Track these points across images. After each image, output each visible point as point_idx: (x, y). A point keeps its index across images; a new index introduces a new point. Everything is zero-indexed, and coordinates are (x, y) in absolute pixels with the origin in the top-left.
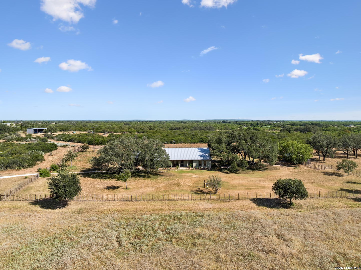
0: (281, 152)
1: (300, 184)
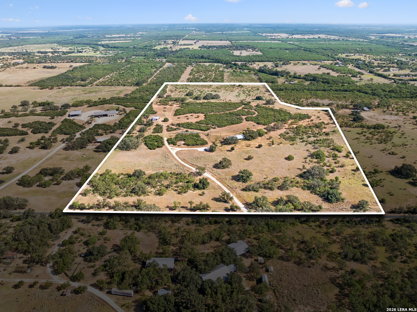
0: (259, 132)
1: (261, 144)
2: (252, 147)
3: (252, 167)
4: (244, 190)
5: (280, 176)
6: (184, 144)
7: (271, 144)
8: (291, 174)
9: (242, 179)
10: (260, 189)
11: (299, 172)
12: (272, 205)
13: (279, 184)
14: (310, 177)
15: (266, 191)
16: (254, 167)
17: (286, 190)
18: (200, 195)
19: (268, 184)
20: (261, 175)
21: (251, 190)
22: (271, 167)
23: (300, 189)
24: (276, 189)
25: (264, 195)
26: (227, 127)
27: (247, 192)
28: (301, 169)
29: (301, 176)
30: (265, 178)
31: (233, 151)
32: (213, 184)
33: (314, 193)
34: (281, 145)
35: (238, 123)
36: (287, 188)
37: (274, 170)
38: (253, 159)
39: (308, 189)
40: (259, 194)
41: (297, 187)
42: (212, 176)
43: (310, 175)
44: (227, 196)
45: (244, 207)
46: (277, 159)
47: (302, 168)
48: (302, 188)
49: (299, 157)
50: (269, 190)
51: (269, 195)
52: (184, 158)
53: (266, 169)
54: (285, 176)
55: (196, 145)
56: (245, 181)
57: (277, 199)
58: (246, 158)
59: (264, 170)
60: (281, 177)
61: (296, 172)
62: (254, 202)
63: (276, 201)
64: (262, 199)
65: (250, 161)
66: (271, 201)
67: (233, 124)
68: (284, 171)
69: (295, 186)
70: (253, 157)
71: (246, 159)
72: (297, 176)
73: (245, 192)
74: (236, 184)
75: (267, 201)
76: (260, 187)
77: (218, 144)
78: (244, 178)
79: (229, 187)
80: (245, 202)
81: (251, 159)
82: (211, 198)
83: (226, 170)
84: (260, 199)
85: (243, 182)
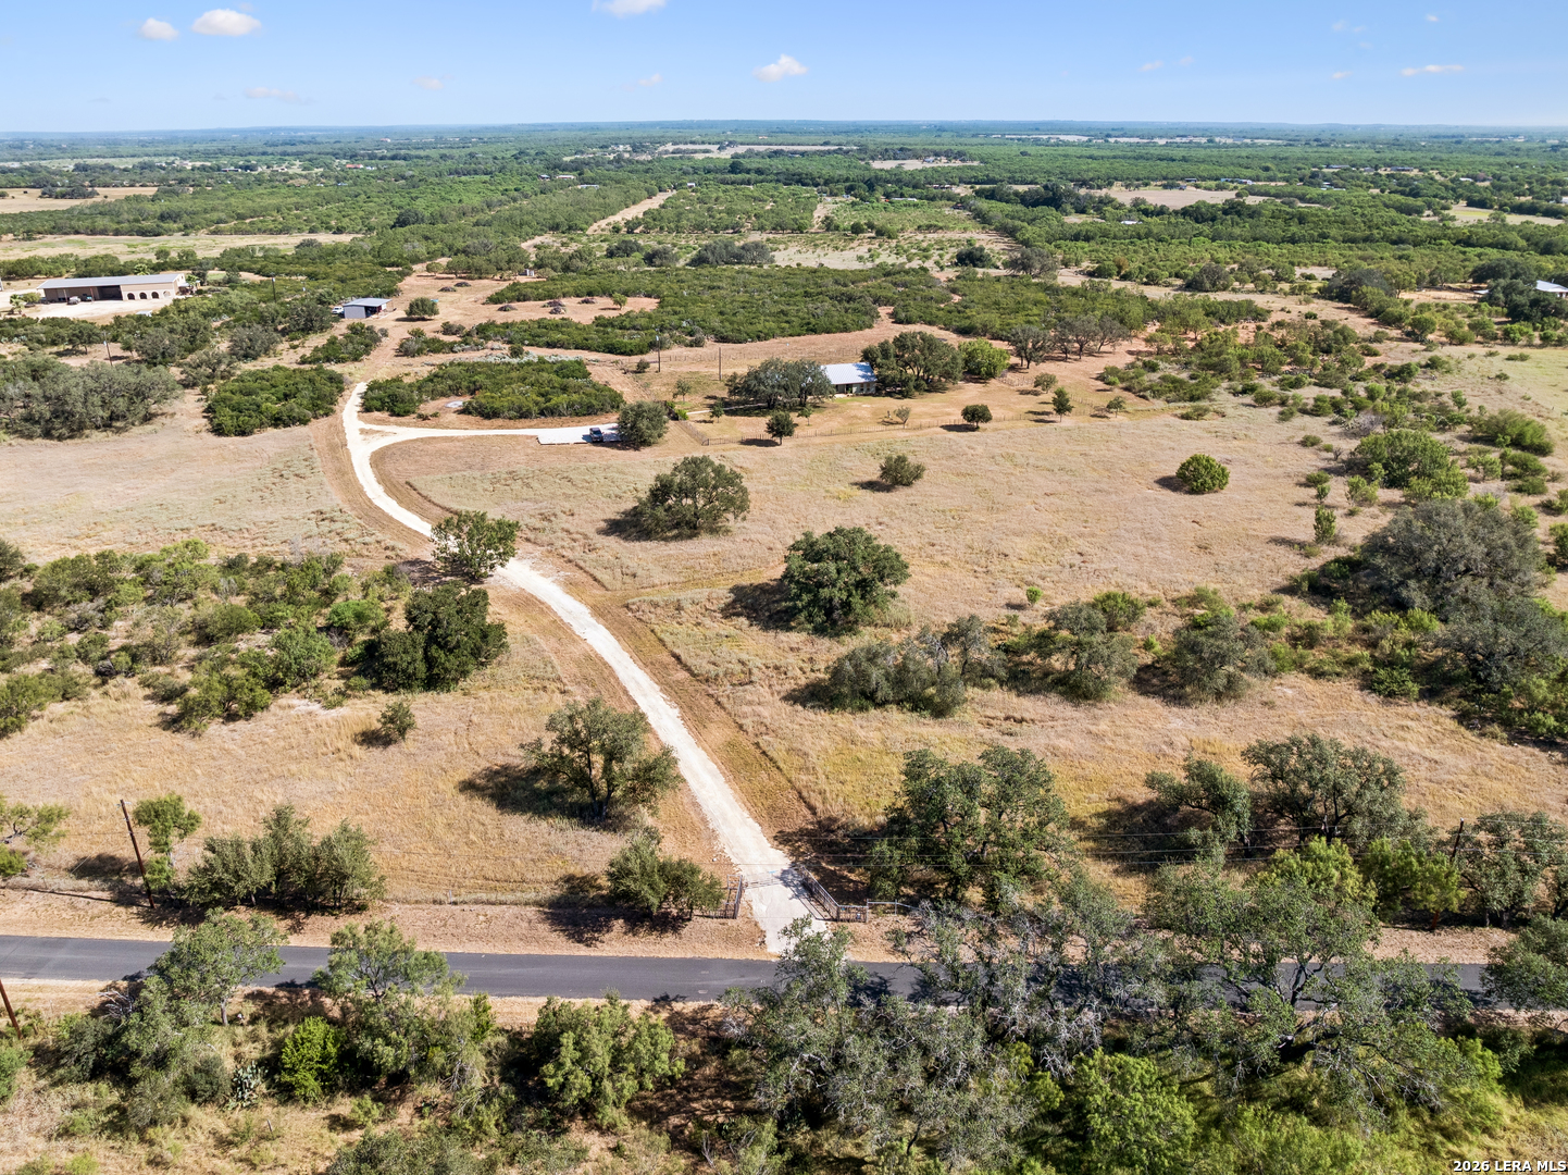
0: (967, 362)
1: (985, 409)
2: (920, 427)
3: (907, 529)
4: (818, 696)
5: (1145, 587)
6: (465, 411)
7: (1047, 414)
8: (1234, 576)
9: (814, 602)
10: (972, 692)
11: (1295, 566)
12: (1098, 856)
13: (1148, 646)
14: (1415, 593)
15: (1029, 706)
16: (928, 529)
17: (1219, 696)
18: (370, 739)
19: (1043, 643)
20: (978, 583)
21: (885, 691)
22: (1060, 531)
23: (1347, 687)
24: (1119, 688)
25: (1013, 746)
26: (772, 341)
27: (844, 720)
28: (1302, 545)
29: (1319, 588)
30: (1010, 606)
31: (786, 442)
32: (546, 645)
33: (1496, 728)
34: (1117, 418)
35: (846, 330)
36: (1231, 682)
37: (1084, 549)
38: (917, 483)
39: (1431, 694)
40: (956, 733)
41: (1317, 674)
42: (571, 586)
43: (1408, 576)
44: (612, 755)
45: (783, 878)
46: (1103, 486)
47: (1307, 533)
48: (1369, 683)
49: (1257, 476)
50: (1054, 697)
51: (1063, 743)
52: (411, 480)
53: (1022, 546)
54: (1186, 590)
55: (542, 413)
56: (832, 620)
57: (1151, 782)
58: (867, 478)
59: (1004, 546)
60: (1157, 594)
61: (1269, 563)
62: (896, 826)
63: (1135, 809)
64: (987, 788)
65: (899, 496)
66: (1087, 804)
67: (814, 331)
68: (1167, 555)
69: (1298, 665)
70: (918, 473)
71: (870, 486)
72: (1291, 590)
73: (823, 717)
74: (756, 645)
75: (1046, 810)
76: (978, 675)
77: (692, 409)
78: (825, 593)
79: (682, 675)
80: (800, 819)
81: (908, 484)
82: (468, 769)
83: (703, 545)
84: (968, 785)
85: (820, 631)
